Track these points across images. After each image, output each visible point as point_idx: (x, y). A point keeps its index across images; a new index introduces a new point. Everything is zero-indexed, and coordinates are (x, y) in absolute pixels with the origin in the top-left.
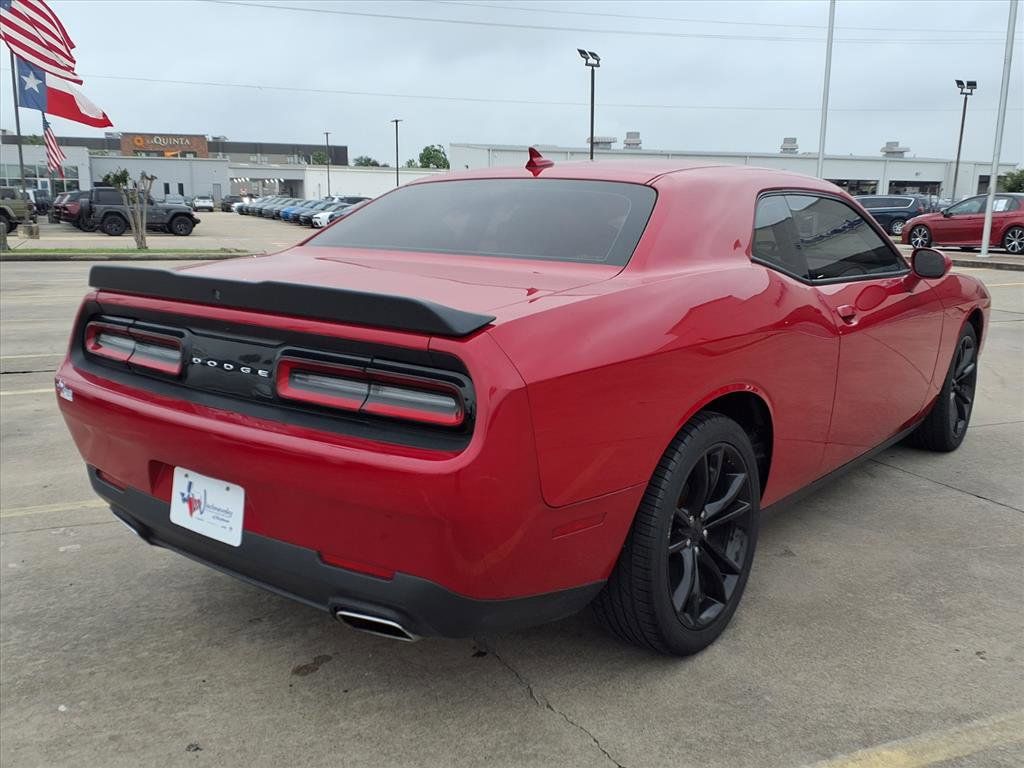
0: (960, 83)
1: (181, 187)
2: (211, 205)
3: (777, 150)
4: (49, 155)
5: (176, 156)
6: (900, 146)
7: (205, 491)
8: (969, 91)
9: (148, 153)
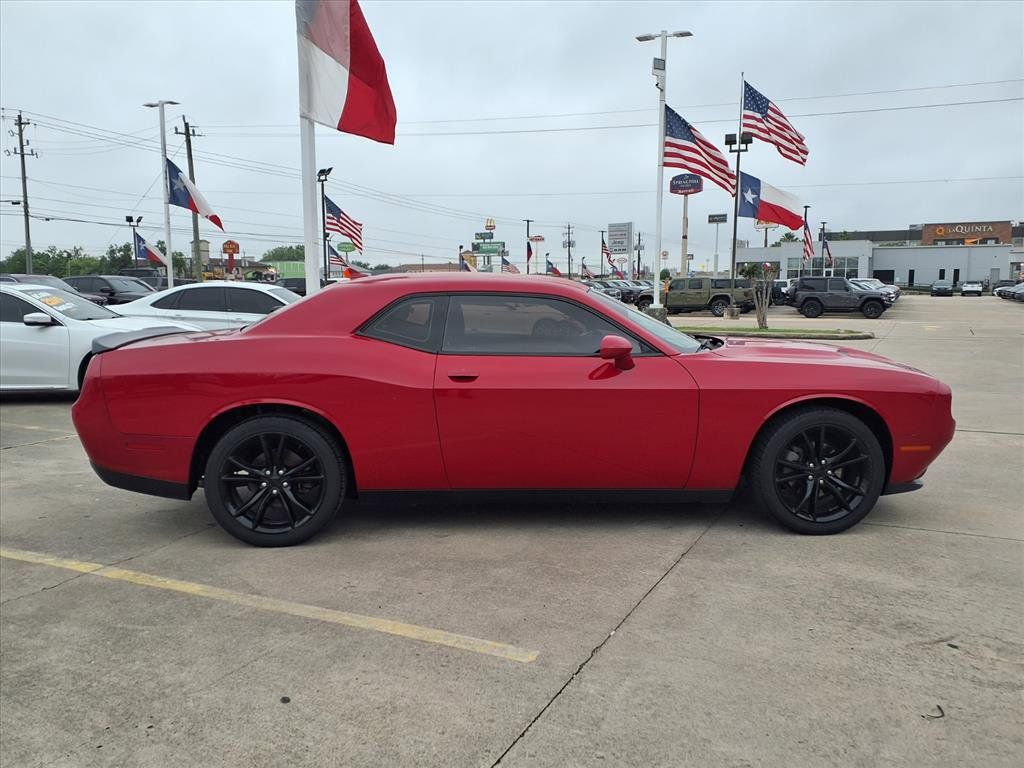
1: (957, 272)
2: (980, 289)
4: (805, 251)
5: (975, 243)
9: (948, 242)
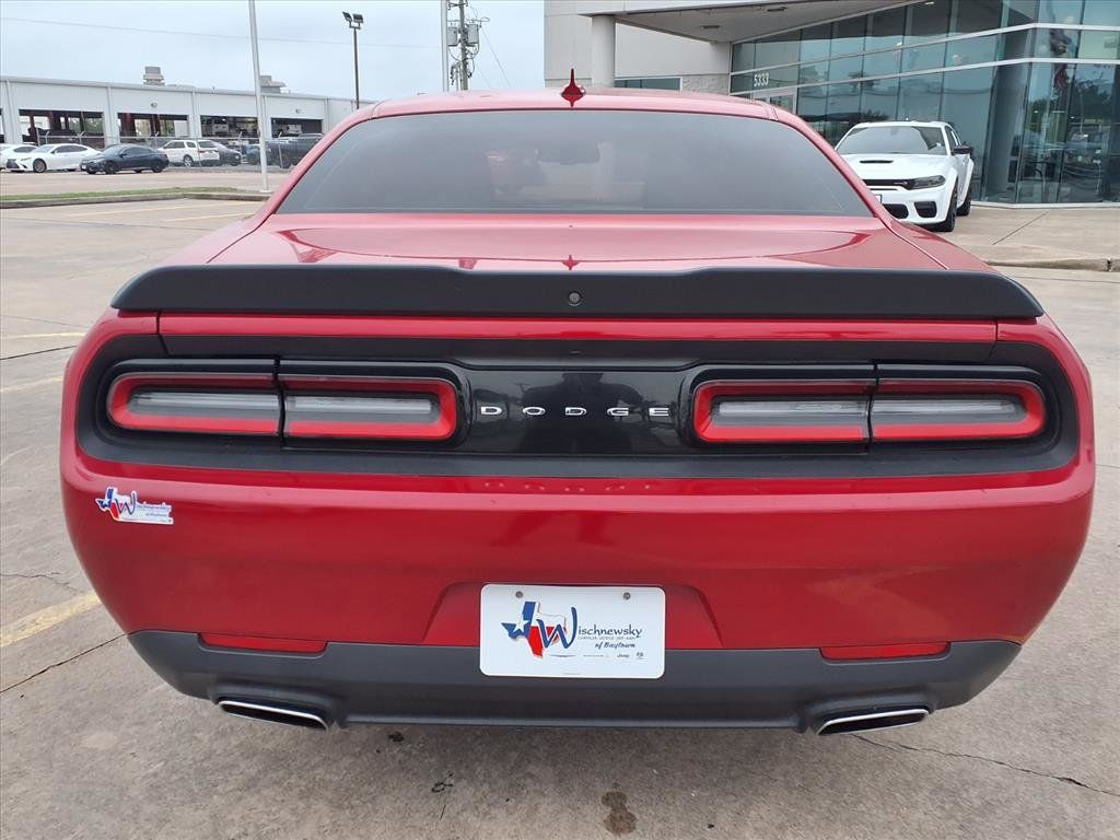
0: (347, 15)
3: (140, 81)
6: (274, 80)
7: (574, 610)
8: (356, 25)
